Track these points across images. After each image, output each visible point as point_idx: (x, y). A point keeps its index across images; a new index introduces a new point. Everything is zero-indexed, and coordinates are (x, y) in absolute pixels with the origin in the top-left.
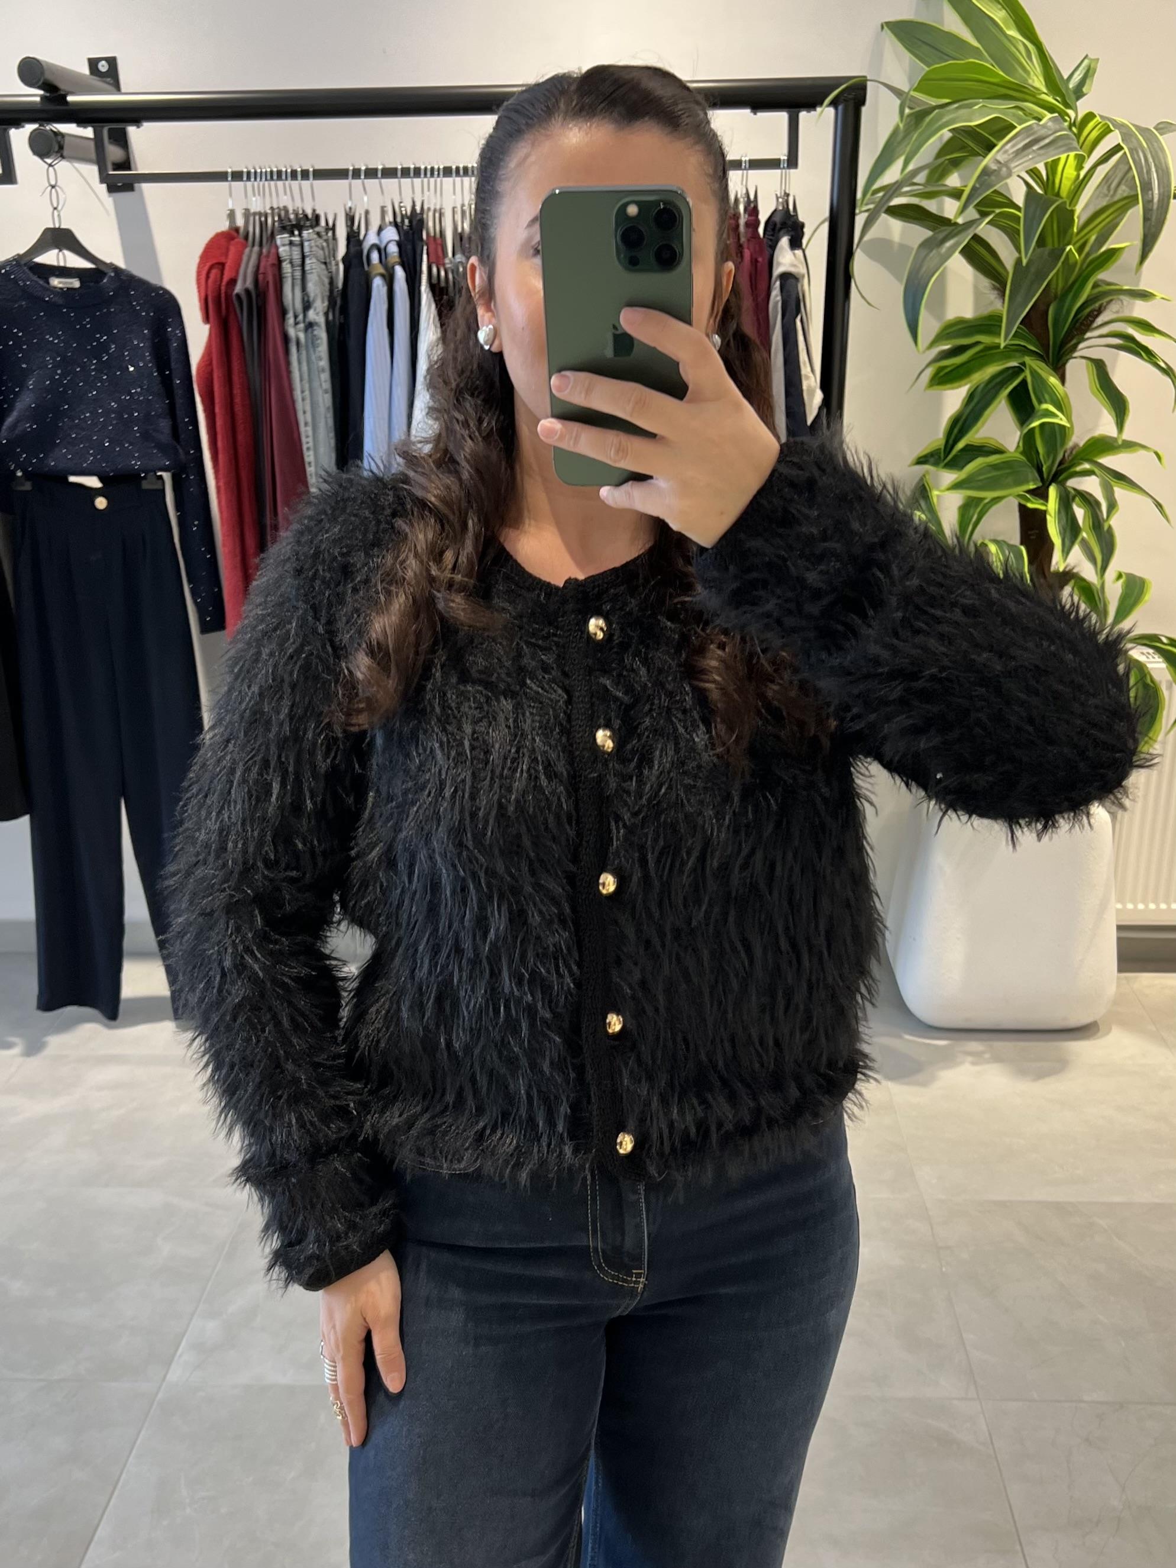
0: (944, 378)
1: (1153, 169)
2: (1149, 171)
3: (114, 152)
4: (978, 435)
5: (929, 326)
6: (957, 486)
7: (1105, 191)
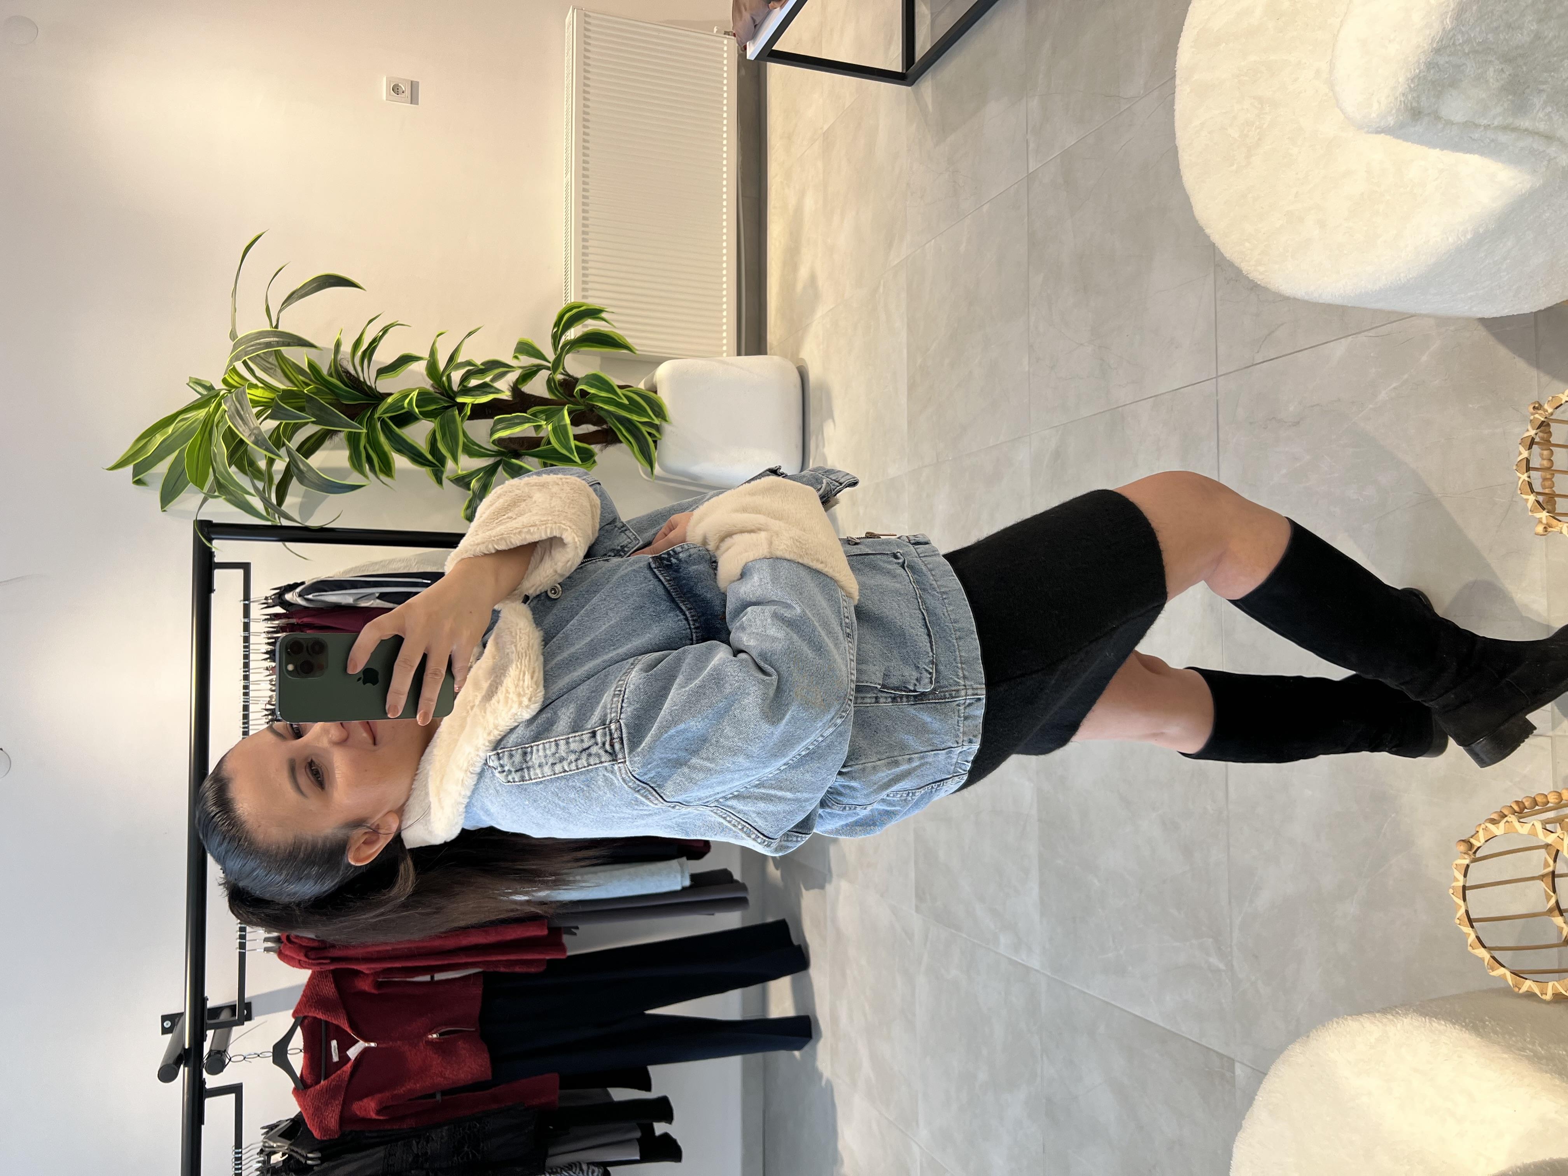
0: (387, 468)
1: (258, 341)
2: (259, 344)
3: (224, 1016)
4: (423, 446)
5: (355, 478)
6: (455, 459)
7: (272, 371)
